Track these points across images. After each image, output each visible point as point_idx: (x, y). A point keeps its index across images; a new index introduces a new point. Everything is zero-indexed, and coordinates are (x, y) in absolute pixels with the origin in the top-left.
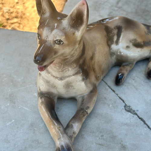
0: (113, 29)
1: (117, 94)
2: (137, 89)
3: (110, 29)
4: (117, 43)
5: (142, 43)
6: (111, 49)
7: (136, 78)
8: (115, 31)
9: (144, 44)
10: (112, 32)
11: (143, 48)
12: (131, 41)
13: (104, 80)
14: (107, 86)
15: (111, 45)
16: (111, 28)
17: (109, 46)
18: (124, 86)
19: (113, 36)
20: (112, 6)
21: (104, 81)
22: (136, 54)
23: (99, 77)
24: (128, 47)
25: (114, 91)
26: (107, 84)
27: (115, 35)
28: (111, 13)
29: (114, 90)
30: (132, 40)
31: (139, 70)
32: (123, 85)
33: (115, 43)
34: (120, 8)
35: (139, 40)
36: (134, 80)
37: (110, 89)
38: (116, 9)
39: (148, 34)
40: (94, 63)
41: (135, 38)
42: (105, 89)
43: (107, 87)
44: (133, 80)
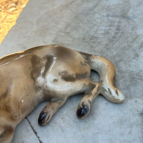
0: (41, 59)
1: (38, 138)
2: (63, 131)
3: (38, 59)
4: (44, 75)
5: (74, 76)
6: (37, 82)
7: (66, 116)
8: (44, 62)
9: (77, 77)
10: (40, 62)
11: (74, 82)
12: (60, 73)
13: (28, 118)
14: (30, 126)
15: (36, 77)
16: (40, 58)
17: (34, 79)
18: (49, 127)
19: (41, 67)
20: (60, 31)
21: (28, 120)
22: (66, 89)
23: (16, 116)
24: (55, 80)
25: (36, 133)
26: (30, 123)
27: (43, 66)
28: (56, 38)
29: (37, 131)
30: (62, 72)
31: (72, 106)
32: (49, 125)
33: (41, 75)
34: (67, 33)
35: (71, 73)
36: (63, 118)
37: (32, 131)
38: (63, 34)
39: (86, 65)
40: (9, 100)
41: (66, 70)
42: (27, 130)
43: (30, 128)
44: (61, 120)
